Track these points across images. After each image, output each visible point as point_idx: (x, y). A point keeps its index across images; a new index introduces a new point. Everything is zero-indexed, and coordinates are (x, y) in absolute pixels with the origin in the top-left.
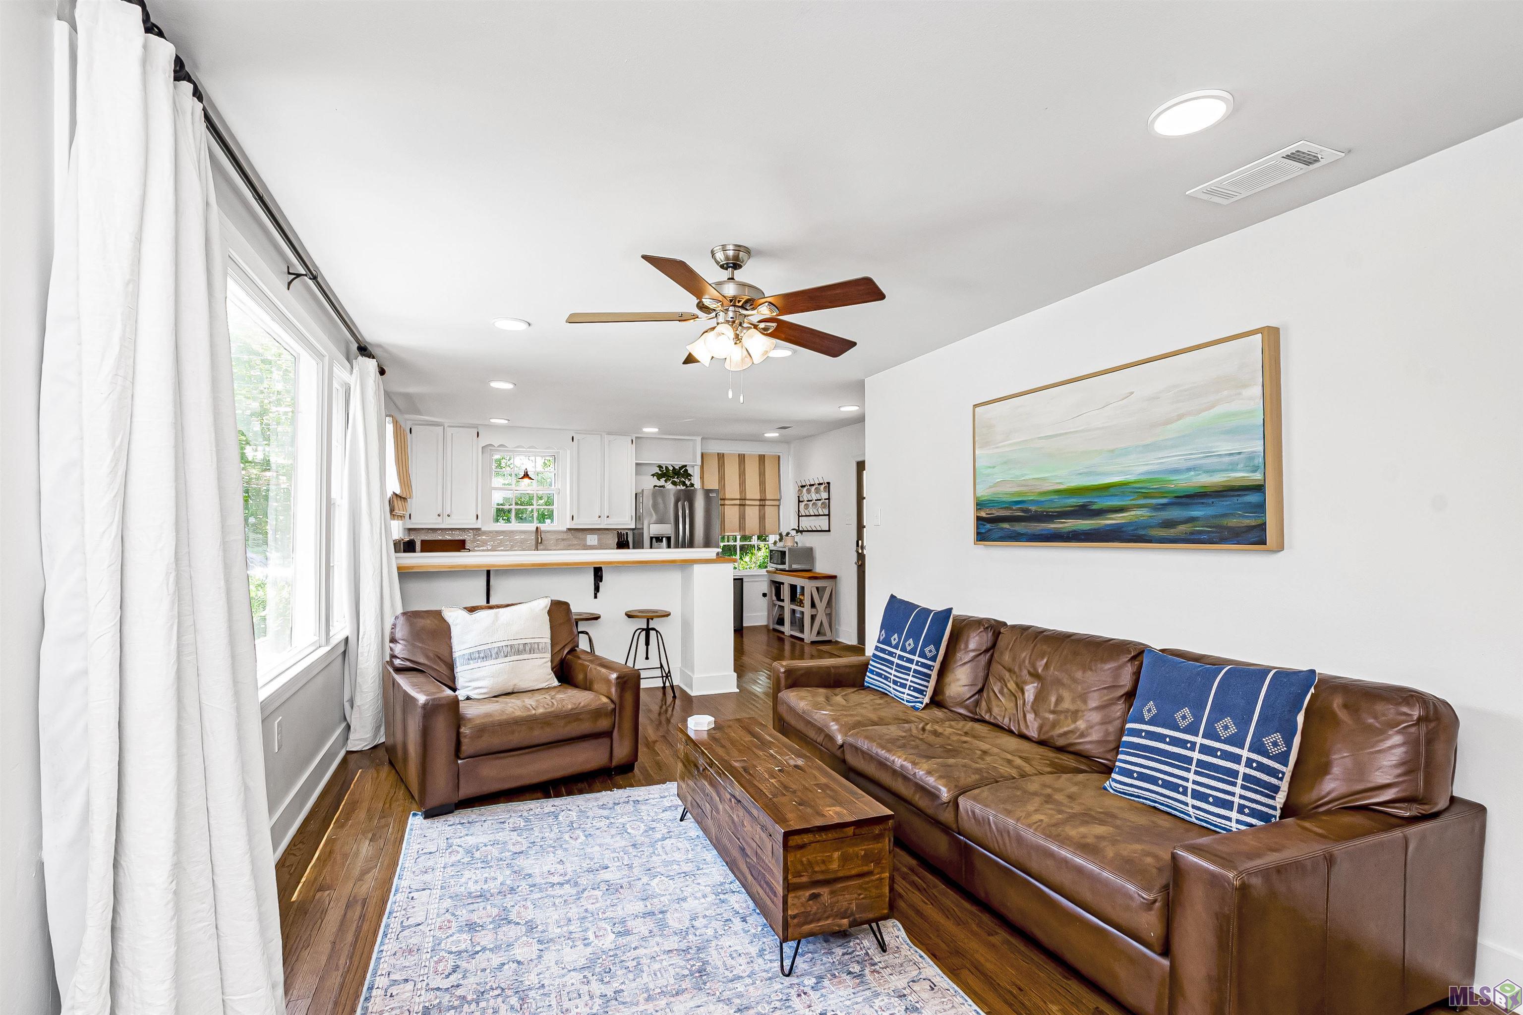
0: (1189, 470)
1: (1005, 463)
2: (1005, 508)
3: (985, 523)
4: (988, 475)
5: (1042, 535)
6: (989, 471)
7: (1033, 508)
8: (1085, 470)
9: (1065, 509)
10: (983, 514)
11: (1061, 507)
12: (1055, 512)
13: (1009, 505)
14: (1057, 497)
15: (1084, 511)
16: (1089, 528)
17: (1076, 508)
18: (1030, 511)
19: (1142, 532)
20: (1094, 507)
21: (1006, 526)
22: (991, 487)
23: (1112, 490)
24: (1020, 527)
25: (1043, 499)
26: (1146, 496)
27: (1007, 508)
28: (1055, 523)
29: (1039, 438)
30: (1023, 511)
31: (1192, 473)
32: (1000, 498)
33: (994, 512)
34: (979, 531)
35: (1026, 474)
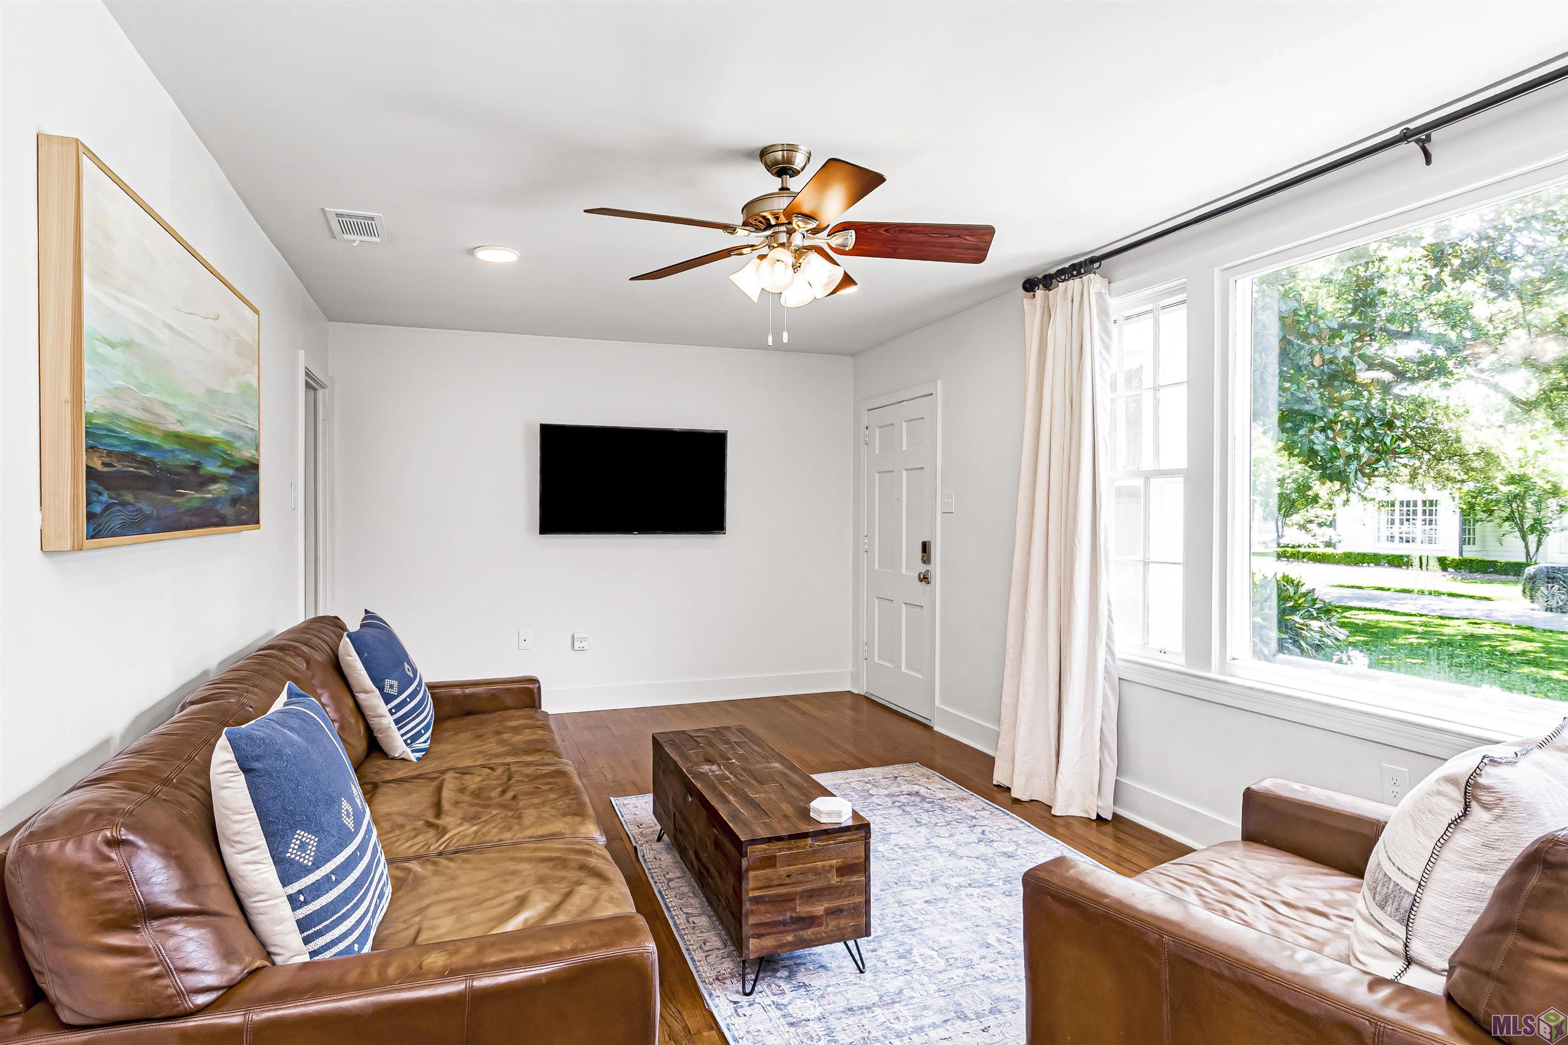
0: (240, 437)
4: (104, 361)
10: (97, 463)
31: (241, 442)
33: (113, 460)
34: (91, 508)
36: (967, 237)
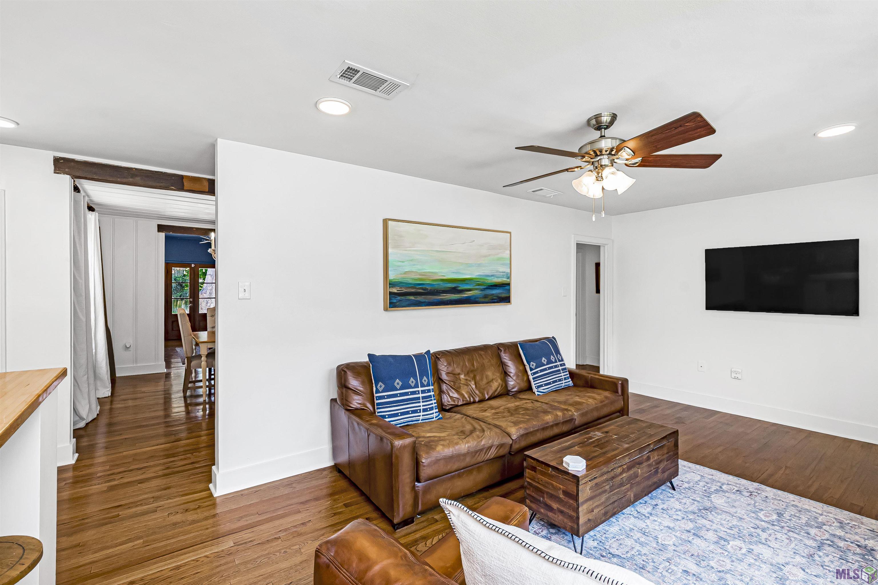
0: (492, 276)
1: (412, 260)
2: (411, 287)
3: (397, 296)
4: (399, 266)
5: (434, 302)
6: (400, 264)
7: (429, 288)
8: (455, 271)
9: (446, 289)
10: (395, 290)
11: (444, 288)
12: (441, 290)
13: (414, 286)
14: (442, 283)
15: (455, 290)
16: (457, 298)
17: (451, 289)
18: (427, 289)
19: (477, 300)
20: (459, 289)
21: (412, 298)
22: (401, 274)
23: (466, 282)
24: (420, 298)
25: (435, 283)
26: (479, 285)
27: (413, 287)
28: (441, 296)
29: (432, 250)
30: (423, 289)
31: (493, 277)
32: (408, 281)
33: (403, 289)
34: (391, 301)
35: (425, 269)
36: (687, 124)
